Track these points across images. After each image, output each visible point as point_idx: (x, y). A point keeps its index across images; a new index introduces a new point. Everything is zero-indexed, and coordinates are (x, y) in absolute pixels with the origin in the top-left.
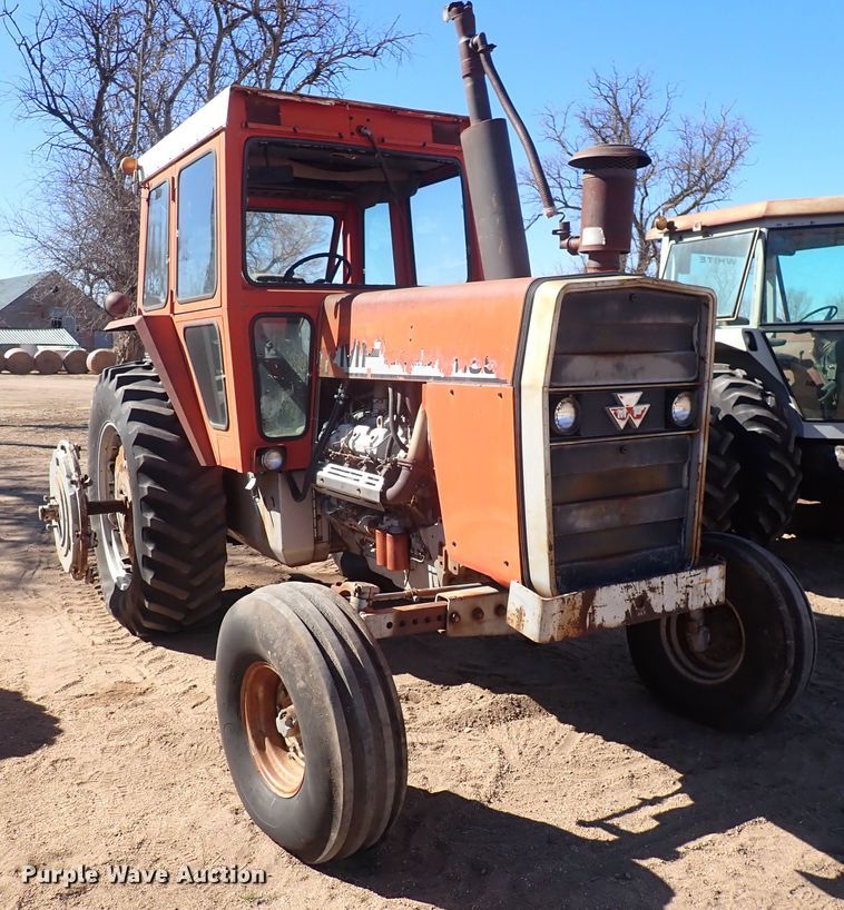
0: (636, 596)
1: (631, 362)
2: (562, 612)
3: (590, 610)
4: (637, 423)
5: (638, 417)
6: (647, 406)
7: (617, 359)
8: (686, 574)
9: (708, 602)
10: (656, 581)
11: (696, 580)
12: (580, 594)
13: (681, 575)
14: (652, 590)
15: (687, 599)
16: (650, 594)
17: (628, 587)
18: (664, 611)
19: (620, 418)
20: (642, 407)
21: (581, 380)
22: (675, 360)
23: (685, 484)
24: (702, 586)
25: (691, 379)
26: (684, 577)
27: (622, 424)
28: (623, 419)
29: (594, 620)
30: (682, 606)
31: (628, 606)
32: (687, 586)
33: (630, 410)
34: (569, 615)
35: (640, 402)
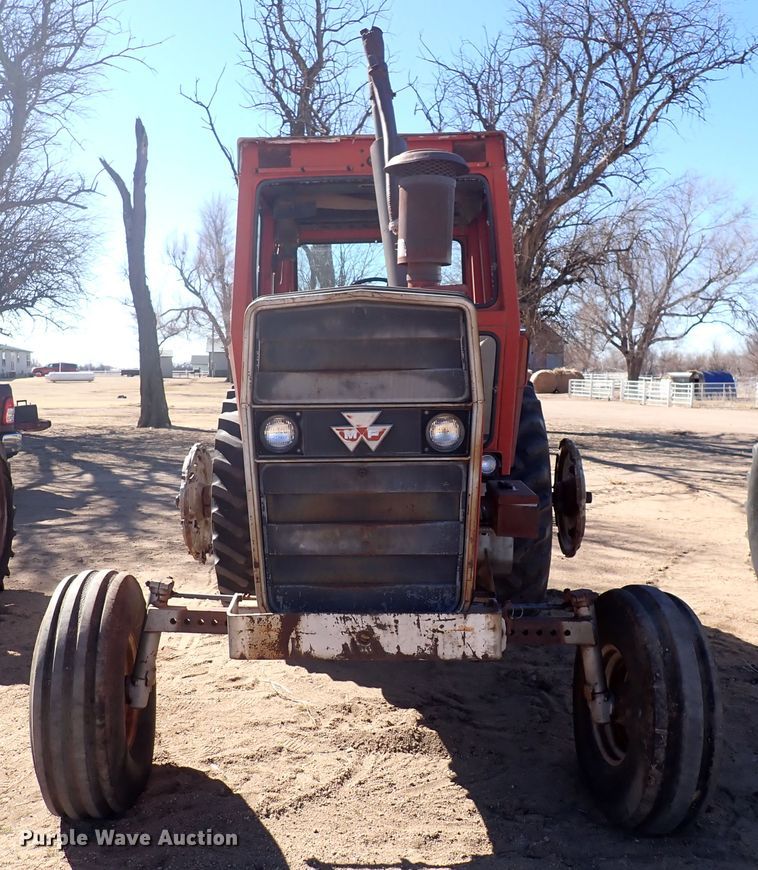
0: (358, 630)
1: (366, 380)
2: (252, 631)
3: (293, 635)
4: (373, 445)
5: (374, 438)
6: (388, 428)
7: (345, 377)
8: (434, 617)
9: (469, 653)
10: (387, 618)
11: (448, 626)
12: (278, 616)
13: (425, 616)
14: (382, 627)
15: (436, 646)
16: (377, 631)
17: (345, 619)
18: (399, 652)
19: (349, 437)
20: (379, 428)
21: (299, 398)
22: (431, 378)
23: (461, 518)
24: (459, 635)
25: (460, 399)
26: (429, 621)
27: (351, 446)
28: (353, 440)
29: (298, 646)
30: (428, 652)
31: (347, 640)
32: (434, 631)
33: (362, 431)
34: (263, 636)
35: (376, 423)
